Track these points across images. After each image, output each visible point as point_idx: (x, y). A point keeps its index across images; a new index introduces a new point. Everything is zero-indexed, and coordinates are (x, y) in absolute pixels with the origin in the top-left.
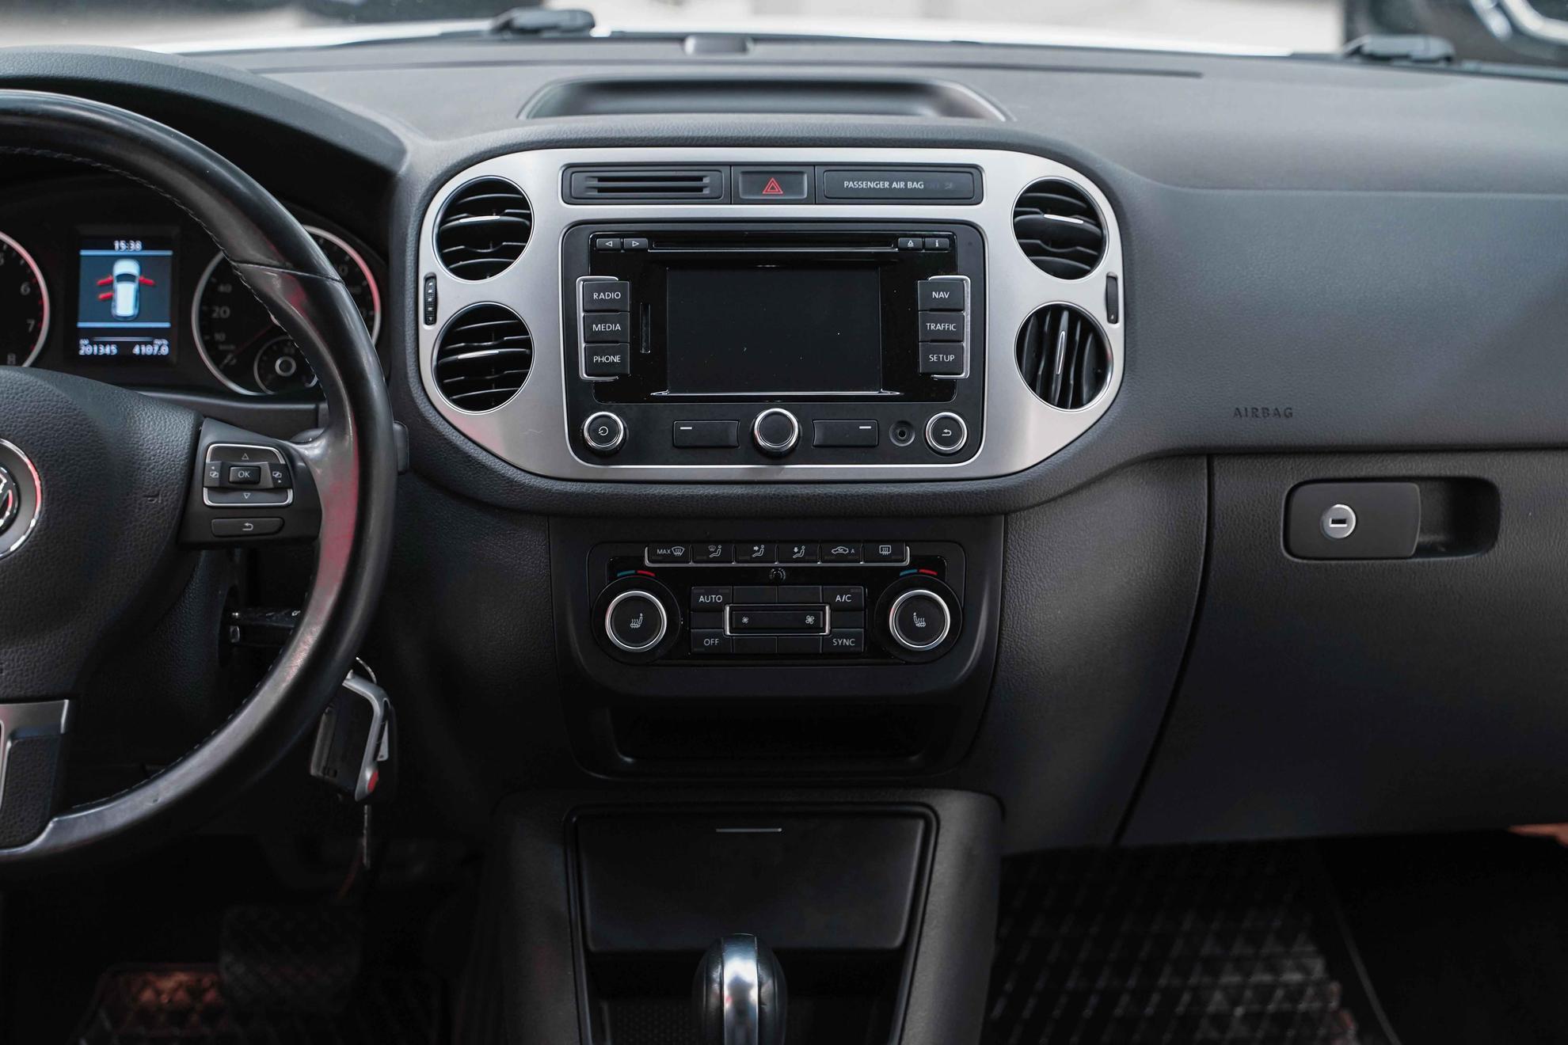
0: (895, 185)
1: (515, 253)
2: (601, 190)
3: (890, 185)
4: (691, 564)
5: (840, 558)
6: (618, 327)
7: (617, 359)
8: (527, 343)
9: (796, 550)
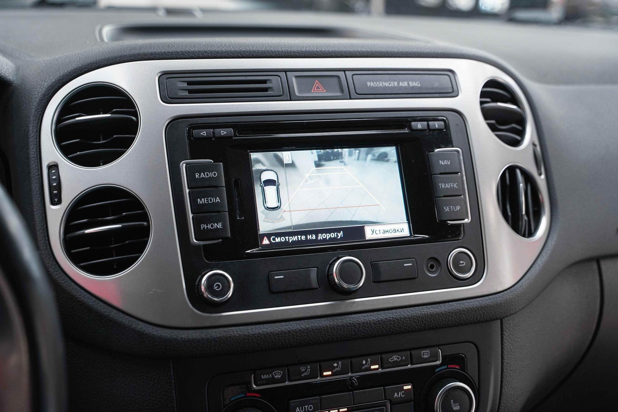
0: (401, 84)
1: (127, 143)
2: (190, 91)
3: (398, 84)
4: (287, 383)
5: (396, 364)
6: (218, 200)
7: (219, 226)
8: (145, 217)
9: (364, 362)
